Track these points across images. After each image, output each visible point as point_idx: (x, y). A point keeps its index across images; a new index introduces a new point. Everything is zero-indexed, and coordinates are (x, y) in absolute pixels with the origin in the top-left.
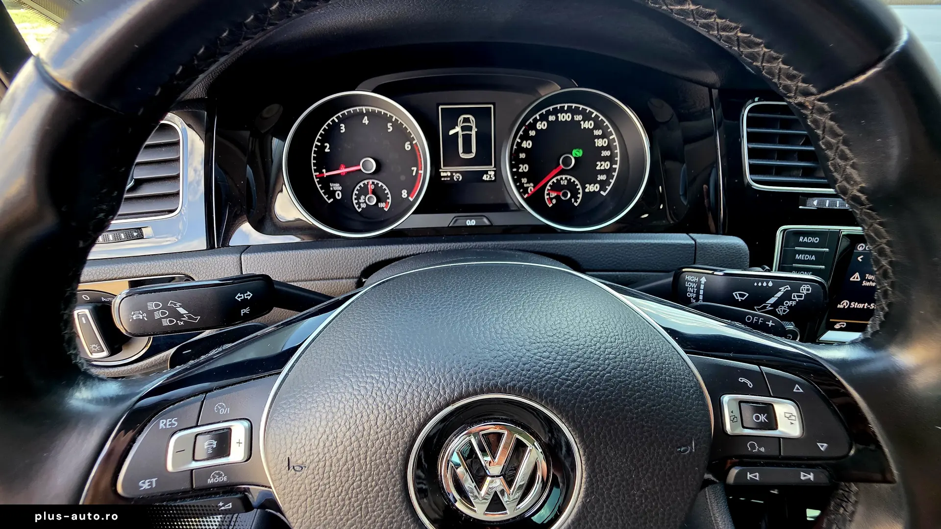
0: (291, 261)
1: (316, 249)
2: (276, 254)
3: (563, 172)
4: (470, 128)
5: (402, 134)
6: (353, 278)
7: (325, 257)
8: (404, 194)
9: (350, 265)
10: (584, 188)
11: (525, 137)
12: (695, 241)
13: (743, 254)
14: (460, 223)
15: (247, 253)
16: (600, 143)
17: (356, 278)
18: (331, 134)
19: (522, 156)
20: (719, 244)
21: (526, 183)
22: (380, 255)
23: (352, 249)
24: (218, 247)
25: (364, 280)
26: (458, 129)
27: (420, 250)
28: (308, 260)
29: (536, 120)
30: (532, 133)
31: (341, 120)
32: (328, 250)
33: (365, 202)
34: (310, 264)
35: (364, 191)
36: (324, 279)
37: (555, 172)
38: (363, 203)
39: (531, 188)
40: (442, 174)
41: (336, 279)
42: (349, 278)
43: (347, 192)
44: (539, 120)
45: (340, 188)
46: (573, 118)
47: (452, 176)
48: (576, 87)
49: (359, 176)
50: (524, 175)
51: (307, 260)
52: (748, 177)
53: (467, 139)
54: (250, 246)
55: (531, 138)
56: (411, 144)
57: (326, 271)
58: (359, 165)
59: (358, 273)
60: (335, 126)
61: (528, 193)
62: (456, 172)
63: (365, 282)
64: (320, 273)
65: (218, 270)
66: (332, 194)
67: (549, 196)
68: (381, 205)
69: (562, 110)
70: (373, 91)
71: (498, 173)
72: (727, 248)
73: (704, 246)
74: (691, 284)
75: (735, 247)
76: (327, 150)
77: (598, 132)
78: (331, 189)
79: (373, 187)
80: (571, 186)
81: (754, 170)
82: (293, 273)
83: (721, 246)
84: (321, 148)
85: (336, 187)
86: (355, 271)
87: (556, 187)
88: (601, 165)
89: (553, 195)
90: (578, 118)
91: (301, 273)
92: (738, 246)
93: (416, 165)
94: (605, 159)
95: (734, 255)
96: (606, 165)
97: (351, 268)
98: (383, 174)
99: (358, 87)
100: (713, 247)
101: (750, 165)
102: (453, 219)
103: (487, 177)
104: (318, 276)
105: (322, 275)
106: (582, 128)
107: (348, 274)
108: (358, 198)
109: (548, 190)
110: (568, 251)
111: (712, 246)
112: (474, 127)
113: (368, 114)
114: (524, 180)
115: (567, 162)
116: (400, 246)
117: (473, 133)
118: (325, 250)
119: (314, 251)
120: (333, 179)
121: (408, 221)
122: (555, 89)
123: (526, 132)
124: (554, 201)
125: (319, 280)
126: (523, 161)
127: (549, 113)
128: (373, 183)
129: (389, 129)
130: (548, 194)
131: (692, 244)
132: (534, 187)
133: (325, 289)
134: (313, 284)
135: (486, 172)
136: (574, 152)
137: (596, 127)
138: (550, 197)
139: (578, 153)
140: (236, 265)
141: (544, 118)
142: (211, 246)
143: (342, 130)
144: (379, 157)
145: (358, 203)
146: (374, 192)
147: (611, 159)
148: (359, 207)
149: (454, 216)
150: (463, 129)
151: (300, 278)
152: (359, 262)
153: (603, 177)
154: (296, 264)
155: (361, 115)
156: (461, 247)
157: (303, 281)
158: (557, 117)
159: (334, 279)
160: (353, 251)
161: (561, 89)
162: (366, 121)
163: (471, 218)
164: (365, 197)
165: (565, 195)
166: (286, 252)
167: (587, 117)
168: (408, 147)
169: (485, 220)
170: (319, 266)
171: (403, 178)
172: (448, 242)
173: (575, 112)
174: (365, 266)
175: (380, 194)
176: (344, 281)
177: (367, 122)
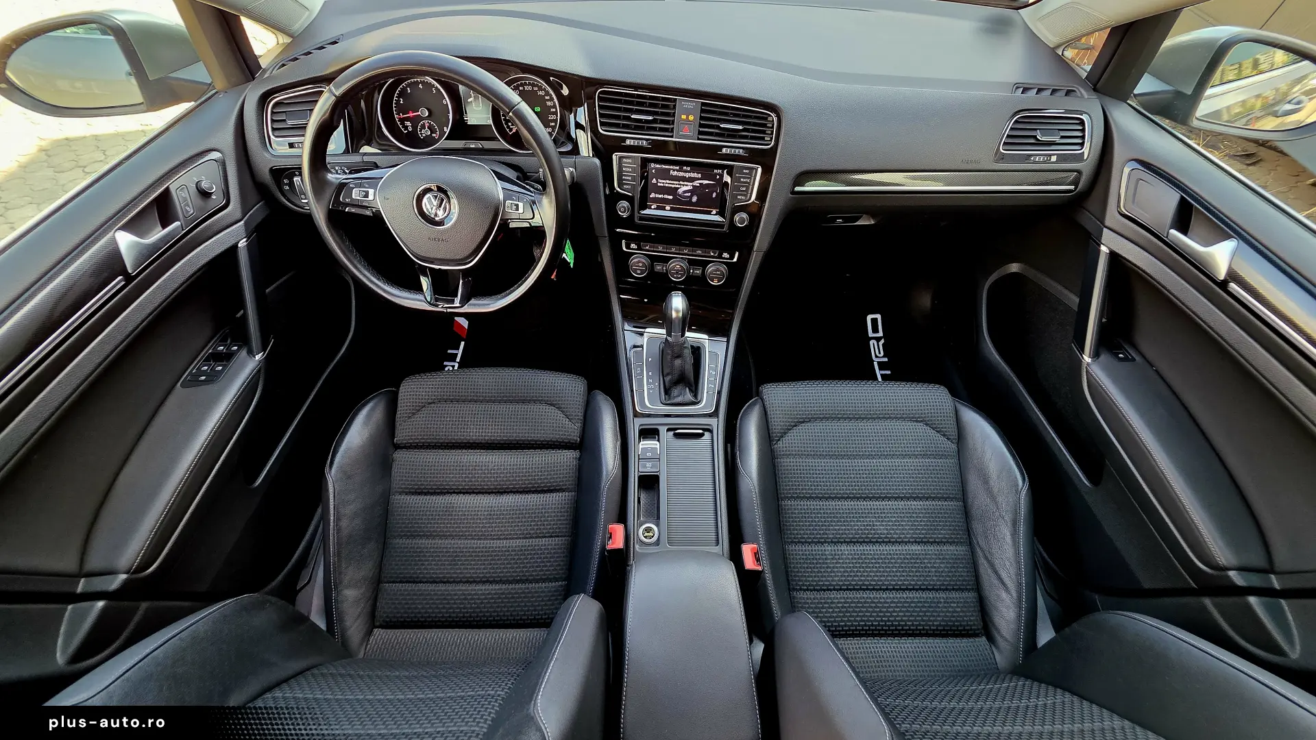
0: (385, 159)
2: (379, 157)
8: (445, 129)
14: (467, 146)
15: (366, 156)
16: (549, 103)
18: (403, 93)
24: (352, 152)
31: (408, 85)
35: (423, 127)
38: (423, 133)
40: (464, 118)
43: (415, 127)
44: (514, 89)
45: (411, 125)
46: (533, 89)
49: (420, 118)
58: (419, 112)
61: (513, 131)
66: (406, 128)
68: (434, 135)
69: (527, 84)
76: (401, 102)
77: (547, 98)
78: (406, 125)
79: (427, 124)
84: (398, 101)
85: (408, 124)
90: (536, 89)
94: (553, 113)
96: (553, 117)
98: (432, 117)
102: (463, 144)
106: (539, 94)
108: (421, 131)
113: (421, 82)
116: (437, 156)
118: (402, 156)
119: (397, 156)
120: (407, 119)
121: (443, 144)
127: (520, 85)
128: (428, 122)
129: (434, 91)
136: (536, 108)
137: (546, 95)
141: (517, 88)
143: (408, 91)
144: (429, 107)
145: (421, 133)
146: (428, 127)
149: (464, 142)
153: (553, 124)
155: (418, 83)
158: (524, 88)
162: (420, 86)
163: (472, 143)
164: (424, 130)
166: (384, 156)
167: (540, 89)
168: (444, 103)
169: (480, 145)
173: (533, 85)
175: (433, 129)
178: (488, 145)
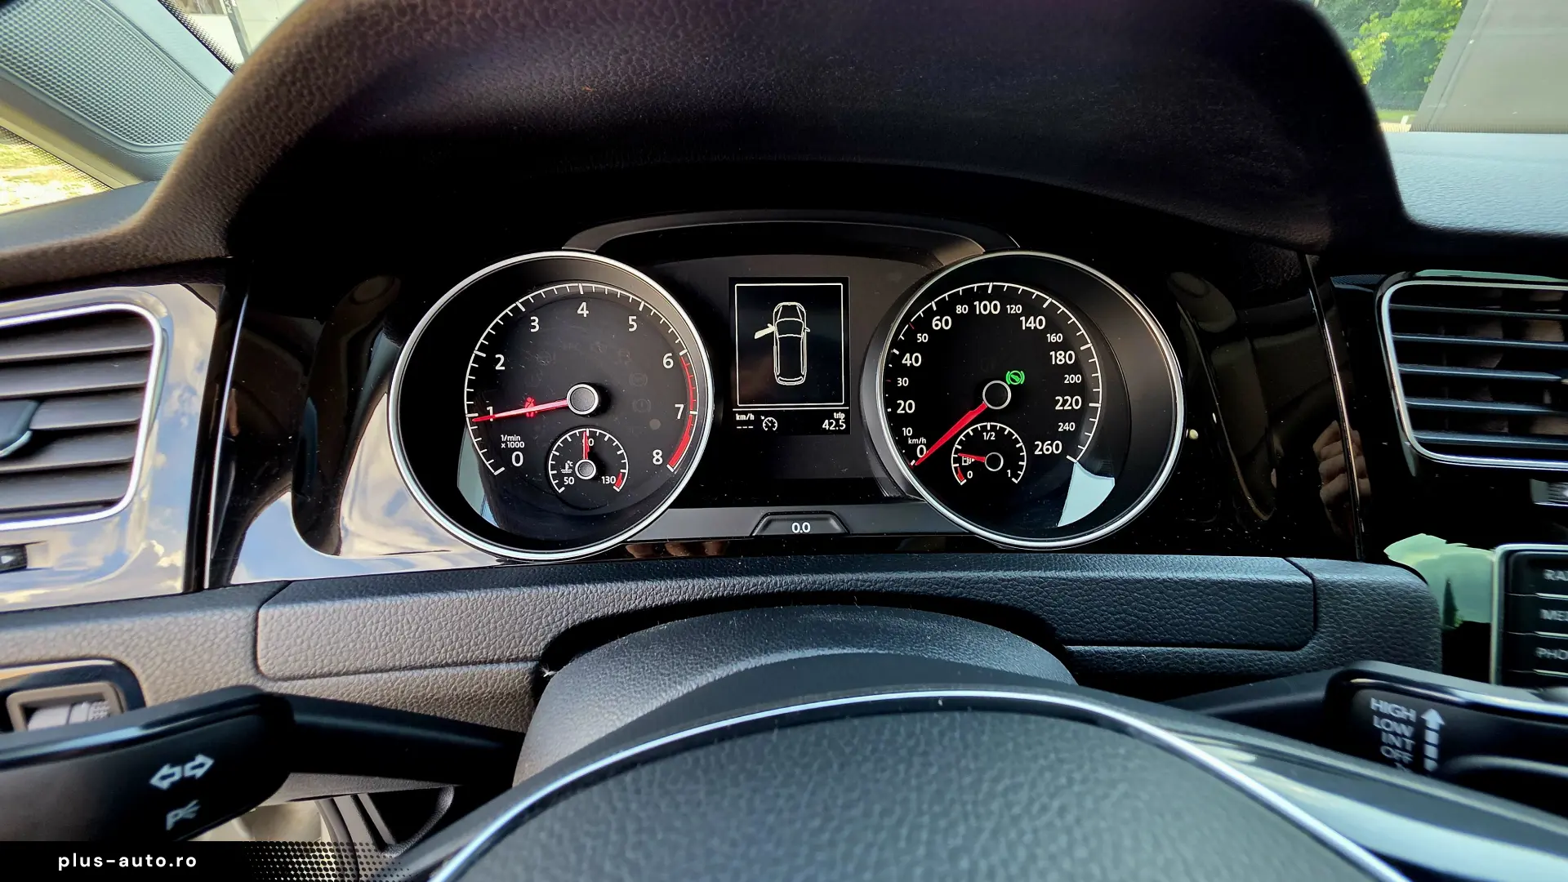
0: (378, 622)
1: (442, 591)
2: (346, 605)
3: (988, 415)
4: (797, 328)
5: (658, 334)
6: (525, 659)
7: (462, 612)
8: (657, 457)
9: (521, 630)
10: (1031, 448)
11: (909, 345)
12: (1311, 576)
13: (1428, 610)
14: (777, 529)
15: (276, 603)
16: (1060, 358)
17: (533, 660)
18: (509, 337)
19: (903, 382)
20: (1368, 585)
21: (912, 437)
22: (593, 607)
23: (527, 590)
24: (211, 588)
25: (548, 673)
26: (772, 328)
27: (685, 593)
28: (421, 619)
29: (930, 314)
30: (922, 338)
31: (533, 309)
32: (470, 594)
33: (573, 474)
34: (423, 629)
35: (571, 452)
36: (455, 664)
37: (972, 415)
38: (568, 475)
39: (921, 445)
40: (738, 417)
41: (485, 663)
42: (516, 660)
43: (536, 454)
44: (935, 314)
45: (522, 445)
46: (1004, 309)
47: (758, 422)
48: (1016, 249)
49: (564, 420)
50: (906, 420)
51: (417, 618)
52: (1410, 436)
53: (790, 348)
54: (290, 582)
55: (920, 347)
56: (675, 357)
57: (462, 646)
58: (565, 399)
59: (538, 648)
60: (518, 322)
61: (917, 458)
62: (767, 414)
63: (549, 677)
64: (446, 651)
65: (195, 647)
66: (502, 456)
67: (960, 463)
68: (607, 479)
69: (982, 295)
70: (598, 253)
71: (854, 415)
72: (1388, 594)
73: (1334, 589)
74: (1393, 724)
75: (1407, 592)
76: (499, 367)
77: (1055, 338)
78: (503, 446)
79: (591, 442)
80: (1004, 444)
81: (1420, 419)
82: (382, 651)
83: (1373, 589)
84: (486, 364)
85: (514, 441)
86: (531, 644)
87: (974, 445)
88: (1065, 402)
89: (969, 460)
90: (1015, 309)
91: (400, 651)
92: (1415, 592)
93: (684, 401)
94: (1073, 390)
95: (1406, 612)
96: (1073, 403)
97: (521, 637)
98: (612, 418)
99: (569, 242)
100: (1354, 593)
101: (1412, 411)
102: (763, 518)
103: (830, 424)
104: (441, 657)
105: (451, 656)
106: (1024, 328)
107: (515, 650)
108: (559, 466)
109: (957, 451)
110: (1024, 598)
111: (1352, 589)
112: (804, 325)
113: (589, 297)
114: (907, 431)
115: (996, 395)
116: (640, 584)
117: (803, 336)
118: (463, 596)
119: (436, 599)
120: (515, 425)
121: (662, 521)
122: (973, 253)
123: (911, 335)
124: (970, 475)
125: (442, 666)
126: (905, 394)
127: (956, 299)
128: (593, 434)
129: (632, 326)
130: (958, 460)
131: (1306, 583)
132: (928, 446)
133: (455, 689)
134: (427, 677)
135: (829, 415)
136: (1009, 375)
137: (1052, 327)
138: (961, 467)
139: (1016, 378)
140: (242, 635)
141: (946, 308)
142: (194, 584)
143: (534, 327)
144: (604, 383)
145: (560, 477)
146: (593, 455)
147: (1082, 390)
148: (560, 485)
149: (762, 514)
150: (782, 328)
151: (397, 663)
152: (541, 623)
153: (1069, 426)
154: (391, 630)
155: (576, 298)
156: (781, 586)
157: (405, 668)
158: (972, 308)
159: (480, 663)
160: (530, 596)
161: (985, 253)
162: (583, 310)
163: (801, 517)
164: (574, 465)
165: (994, 462)
166: (370, 601)
167: (1032, 308)
168: (667, 361)
169: (833, 523)
170: (445, 634)
171: (655, 424)
172: (749, 573)
173: (1007, 298)
174: (555, 632)
175: (605, 456)
176: (503, 667)
177: (585, 313)
178: (863, 520)
